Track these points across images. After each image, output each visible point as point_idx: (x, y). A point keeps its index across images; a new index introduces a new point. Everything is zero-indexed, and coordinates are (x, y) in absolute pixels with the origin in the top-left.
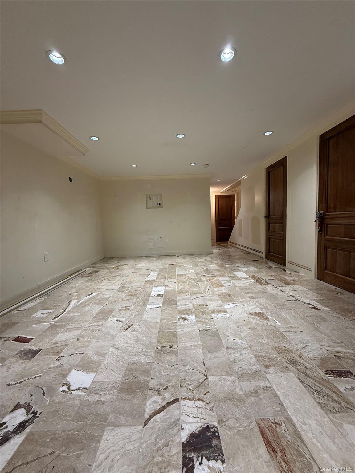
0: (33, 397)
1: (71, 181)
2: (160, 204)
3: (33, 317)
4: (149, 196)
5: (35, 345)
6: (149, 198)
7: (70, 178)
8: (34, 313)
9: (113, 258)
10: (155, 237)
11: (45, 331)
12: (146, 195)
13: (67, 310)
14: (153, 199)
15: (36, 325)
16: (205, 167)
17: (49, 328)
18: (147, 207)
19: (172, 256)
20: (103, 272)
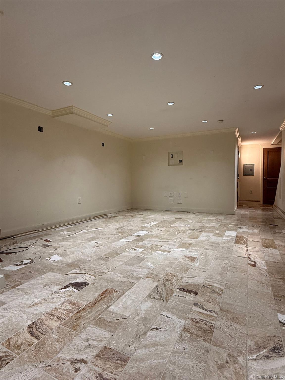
0: (36, 258)
1: (103, 146)
2: (181, 161)
3: (59, 234)
4: (172, 154)
5: (50, 244)
6: (172, 156)
7: (102, 143)
8: (61, 232)
9: (137, 209)
10: (175, 192)
11: (58, 240)
12: (169, 153)
13: (76, 234)
14: (175, 156)
15: (57, 237)
16: (219, 123)
17: (62, 239)
18: (169, 164)
19: (190, 212)
20: (120, 217)
